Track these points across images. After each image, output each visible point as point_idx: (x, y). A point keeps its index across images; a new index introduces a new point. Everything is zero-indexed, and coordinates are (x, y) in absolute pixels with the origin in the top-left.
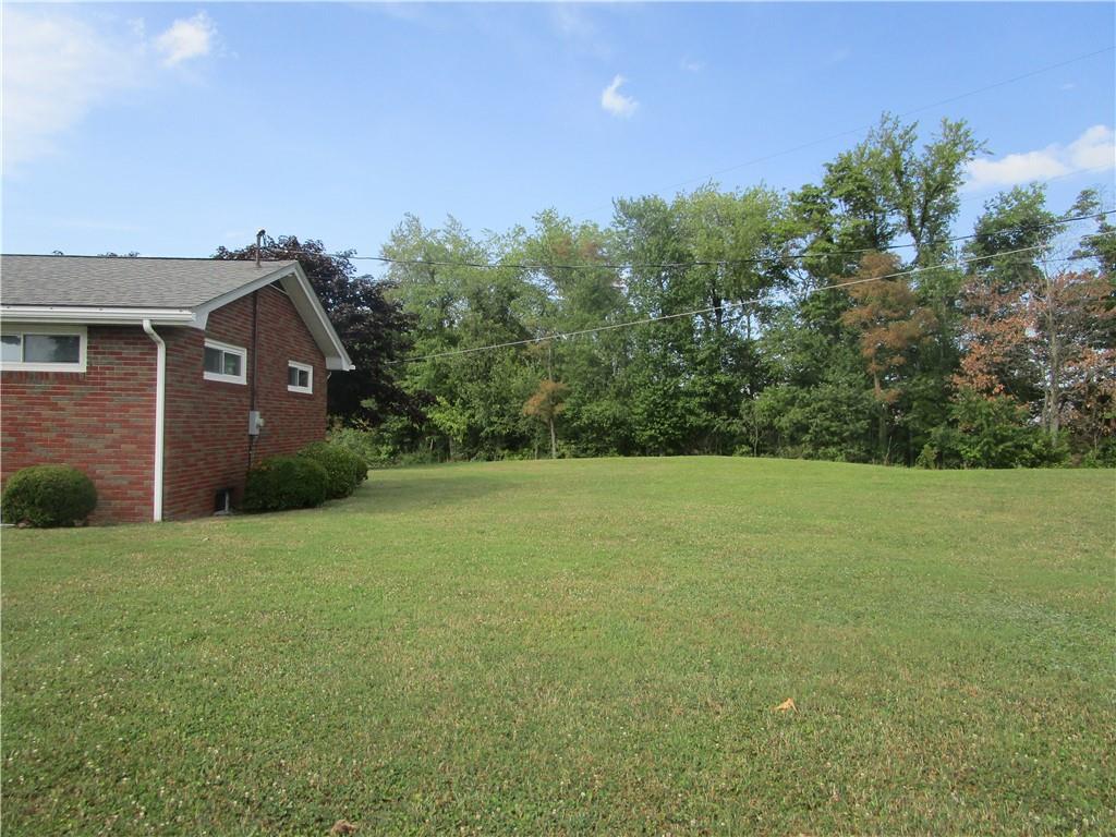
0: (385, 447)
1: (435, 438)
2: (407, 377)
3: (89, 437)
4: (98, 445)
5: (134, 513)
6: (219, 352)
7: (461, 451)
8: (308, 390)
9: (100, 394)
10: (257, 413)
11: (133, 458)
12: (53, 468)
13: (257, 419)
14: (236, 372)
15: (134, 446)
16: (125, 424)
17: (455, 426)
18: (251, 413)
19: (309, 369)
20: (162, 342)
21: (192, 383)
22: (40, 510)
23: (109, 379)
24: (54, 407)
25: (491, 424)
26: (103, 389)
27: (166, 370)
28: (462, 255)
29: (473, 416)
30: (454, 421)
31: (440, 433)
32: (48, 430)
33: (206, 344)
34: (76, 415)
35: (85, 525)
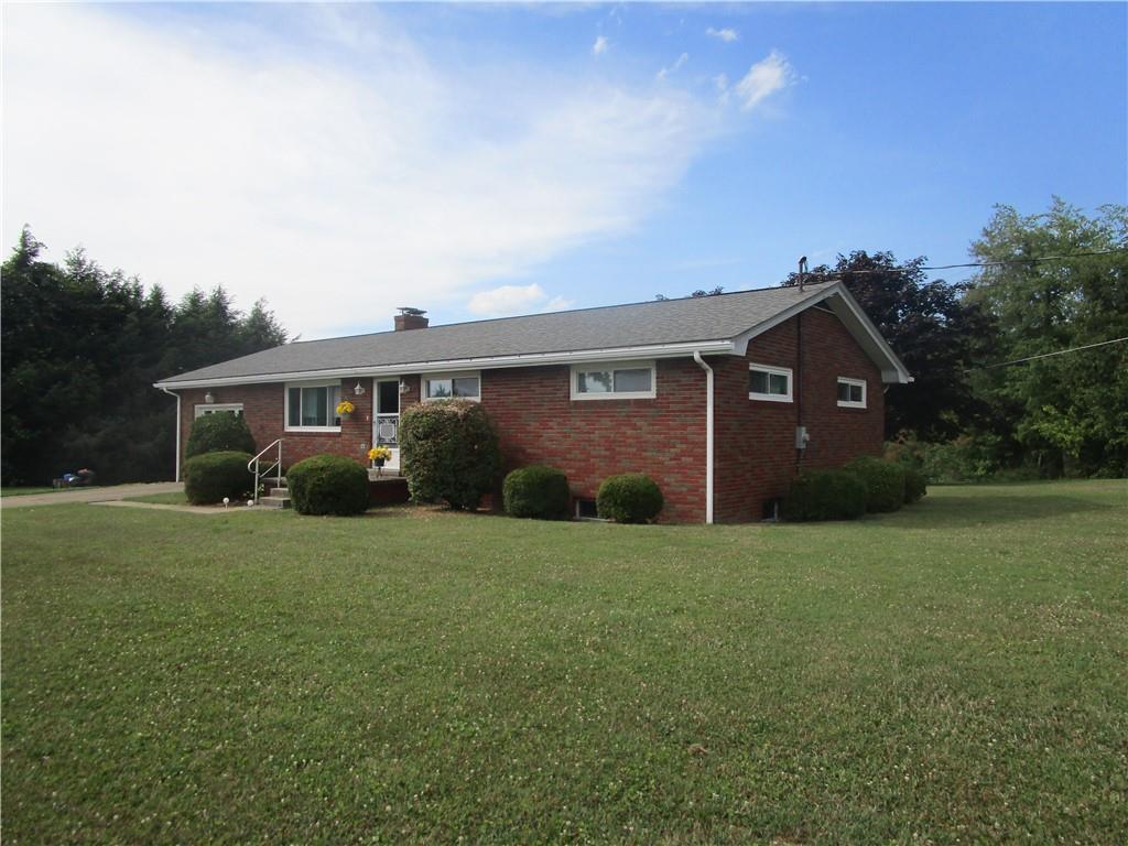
0: (982, 462)
1: (1043, 452)
2: (1007, 383)
3: (659, 451)
4: (665, 458)
5: (692, 516)
6: (766, 374)
7: (1077, 467)
8: (863, 405)
9: (665, 416)
10: (804, 429)
11: (690, 469)
12: (630, 475)
13: (803, 434)
14: (783, 392)
15: (691, 459)
16: (684, 440)
17: (1068, 438)
18: (798, 428)
19: (863, 385)
20: (711, 370)
21: (738, 403)
22: (621, 509)
23: (673, 403)
24: (634, 427)
25: (1117, 435)
26: (668, 412)
27: (714, 393)
28: (1073, 238)
29: (1092, 426)
30: (1066, 432)
31: (1049, 446)
32: (630, 446)
33: (751, 368)
34: (649, 433)
35: (655, 522)
